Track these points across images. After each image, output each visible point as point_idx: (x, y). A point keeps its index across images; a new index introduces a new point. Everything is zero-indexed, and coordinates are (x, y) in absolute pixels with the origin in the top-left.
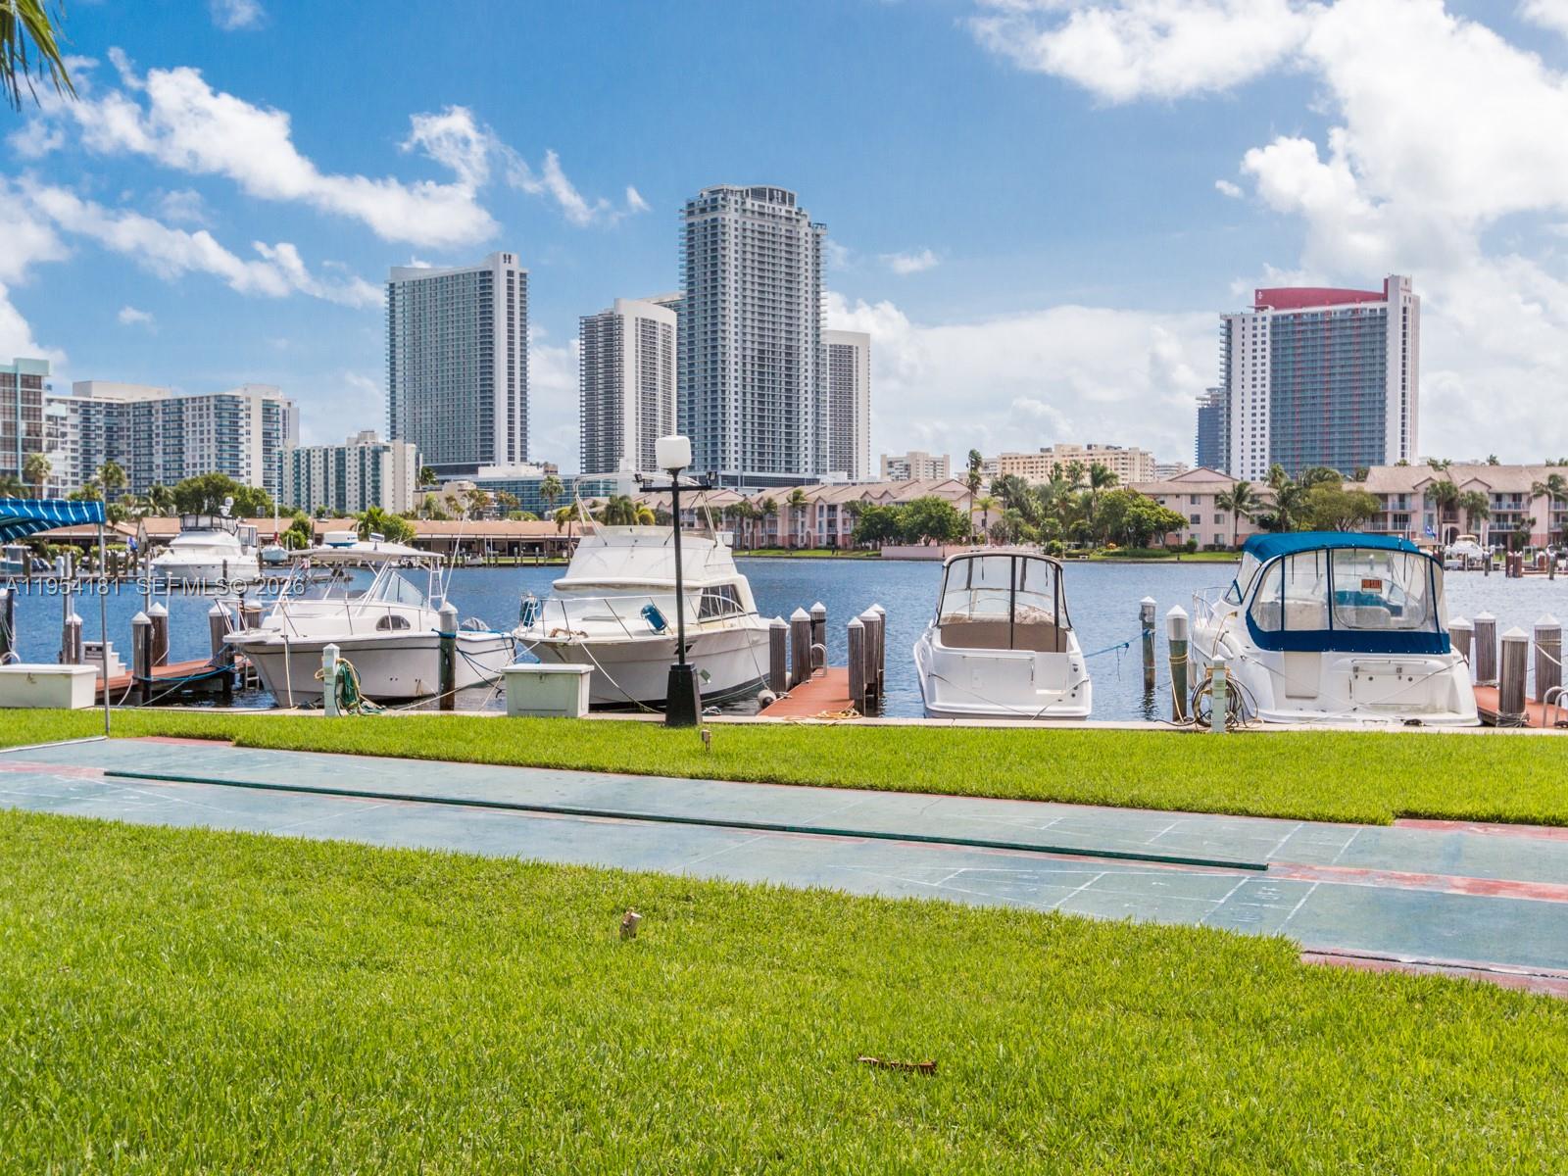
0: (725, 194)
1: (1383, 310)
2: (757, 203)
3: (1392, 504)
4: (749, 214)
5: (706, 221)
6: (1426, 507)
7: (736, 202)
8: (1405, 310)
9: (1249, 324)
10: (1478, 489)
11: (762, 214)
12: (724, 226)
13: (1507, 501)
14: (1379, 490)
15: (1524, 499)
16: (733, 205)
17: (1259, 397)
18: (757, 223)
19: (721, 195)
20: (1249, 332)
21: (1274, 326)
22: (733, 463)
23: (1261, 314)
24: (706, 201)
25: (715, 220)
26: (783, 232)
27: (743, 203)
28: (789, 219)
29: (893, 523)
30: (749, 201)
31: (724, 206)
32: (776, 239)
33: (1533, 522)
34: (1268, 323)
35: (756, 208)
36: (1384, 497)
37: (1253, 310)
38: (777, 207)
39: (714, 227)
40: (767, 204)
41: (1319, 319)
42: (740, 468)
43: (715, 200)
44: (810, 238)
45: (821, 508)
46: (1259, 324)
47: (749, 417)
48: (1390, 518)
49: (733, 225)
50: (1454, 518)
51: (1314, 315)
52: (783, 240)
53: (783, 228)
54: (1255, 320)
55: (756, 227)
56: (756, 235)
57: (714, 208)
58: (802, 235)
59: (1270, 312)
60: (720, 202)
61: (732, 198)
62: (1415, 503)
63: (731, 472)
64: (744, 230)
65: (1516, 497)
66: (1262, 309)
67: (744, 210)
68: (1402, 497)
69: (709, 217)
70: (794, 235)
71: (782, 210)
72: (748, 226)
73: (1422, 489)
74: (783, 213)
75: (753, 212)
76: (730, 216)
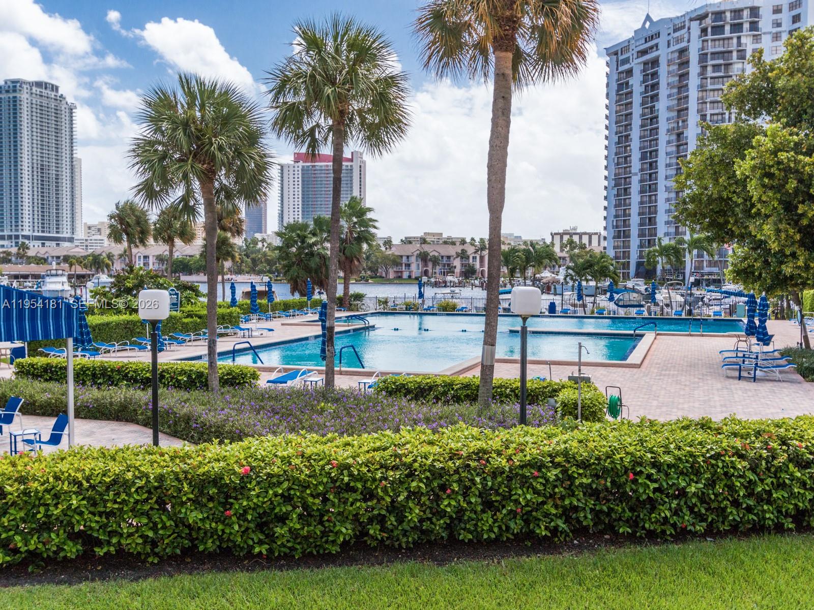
0: (21, 84)
1: (351, 166)
2: (39, 90)
3: (404, 259)
4: (34, 95)
5: (9, 98)
6: (417, 261)
7: (27, 88)
8: (360, 166)
9: (291, 169)
10: (436, 254)
11: (41, 96)
12: (21, 101)
13: (445, 259)
14: (399, 254)
15: (452, 259)
16: (25, 91)
17: (296, 203)
18: (38, 101)
19: (18, 85)
20: (291, 173)
21: (302, 170)
22: (27, 228)
23: (297, 164)
24: (9, 87)
25: (15, 97)
26: (53, 106)
27: (31, 89)
28: (56, 100)
29: (188, 266)
30: (34, 89)
31: (20, 90)
32: (49, 110)
33: (455, 267)
34: (300, 169)
35: (38, 93)
36: (401, 257)
37: (293, 163)
38: (49, 93)
39: (15, 101)
40: (44, 91)
41: (323, 168)
42: (31, 231)
43: (15, 87)
44: (67, 111)
45: (140, 257)
46: (296, 169)
47: (36, 204)
48: (404, 265)
49: (26, 101)
50: (426, 265)
51: (321, 166)
52: (53, 110)
53: (53, 104)
54: (294, 167)
55: (38, 103)
56: (38, 107)
57: (15, 91)
58: (63, 108)
59: (301, 164)
60: (18, 88)
61: (25, 86)
62: (413, 259)
63: (26, 233)
64: (32, 104)
65: (449, 257)
66: (298, 162)
67: (32, 93)
68: (408, 257)
69: (11, 95)
70: (58, 108)
71: (53, 94)
72: (34, 102)
73: (415, 254)
74: (53, 96)
75: (36, 94)
76: (24, 96)
